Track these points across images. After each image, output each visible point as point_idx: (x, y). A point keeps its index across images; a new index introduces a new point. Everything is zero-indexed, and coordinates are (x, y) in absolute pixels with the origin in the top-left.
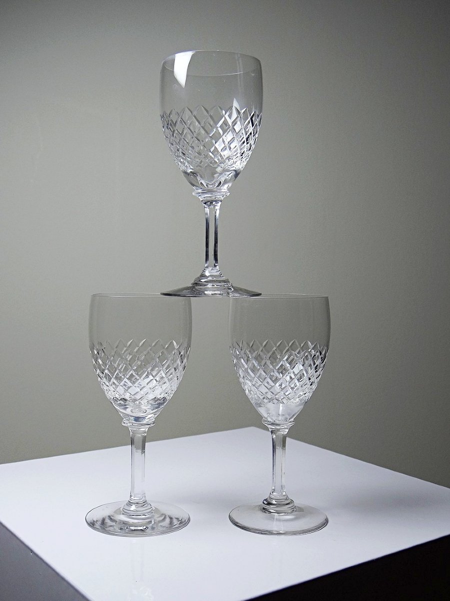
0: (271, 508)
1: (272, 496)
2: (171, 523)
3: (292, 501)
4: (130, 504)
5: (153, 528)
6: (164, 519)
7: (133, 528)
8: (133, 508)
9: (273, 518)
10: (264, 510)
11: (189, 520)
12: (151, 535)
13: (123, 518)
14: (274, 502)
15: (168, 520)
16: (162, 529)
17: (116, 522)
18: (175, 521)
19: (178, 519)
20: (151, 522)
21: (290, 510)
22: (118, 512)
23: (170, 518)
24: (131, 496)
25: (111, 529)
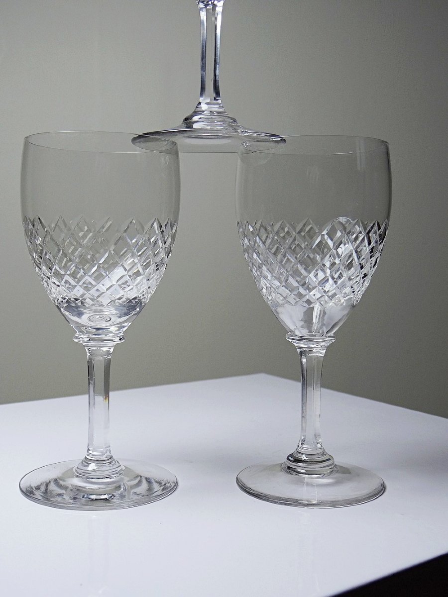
0: (300, 468)
1: (301, 450)
2: (150, 489)
3: (331, 458)
4: (87, 461)
5: (122, 496)
6: (139, 484)
7: (93, 497)
8: (92, 466)
9: (302, 482)
10: (290, 470)
11: (176, 484)
12: (119, 507)
13: (77, 482)
14: (304, 458)
15: (145, 485)
16: (135, 497)
17: (66, 488)
18: (156, 487)
19: (160, 483)
20: (119, 487)
21: (327, 470)
22: (70, 473)
23: (149, 481)
24: (89, 450)
25: (59, 499)
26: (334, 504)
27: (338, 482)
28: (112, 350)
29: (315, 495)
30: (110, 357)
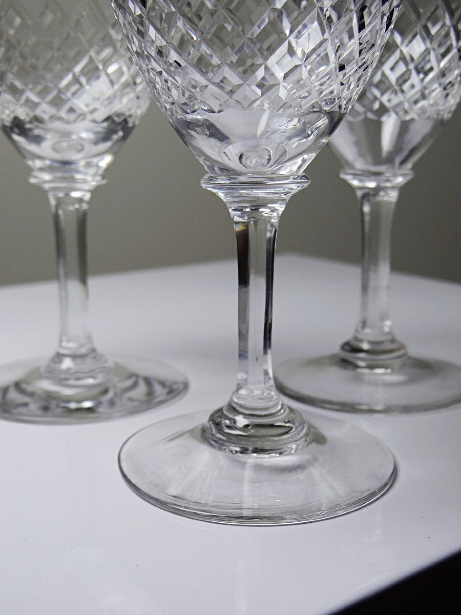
0: (361, 360)
1: (360, 336)
2: (150, 394)
3: (402, 347)
4: (59, 357)
5: (112, 403)
6: (135, 385)
7: (73, 406)
8: (67, 363)
9: (359, 379)
10: (345, 363)
11: (186, 386)
12: (108, 418)
13: (46, 385)
14: (365, 346)
15: (142, 388)
16: (130, 404)
17: (31, 394)
18: (158, 389)
19: (163, 384)
20: (106, 391)
21: (397, 363)
22: (36, 374)
23: (148, 381)
24: (61, 341)
25: (23, 410)
26: (407, 409)
27: (412, 380)
28: (87, 196)
29: (379, 397)
30: (85, 206)
